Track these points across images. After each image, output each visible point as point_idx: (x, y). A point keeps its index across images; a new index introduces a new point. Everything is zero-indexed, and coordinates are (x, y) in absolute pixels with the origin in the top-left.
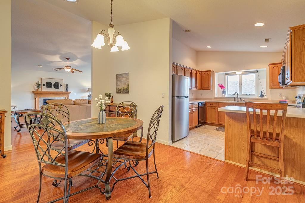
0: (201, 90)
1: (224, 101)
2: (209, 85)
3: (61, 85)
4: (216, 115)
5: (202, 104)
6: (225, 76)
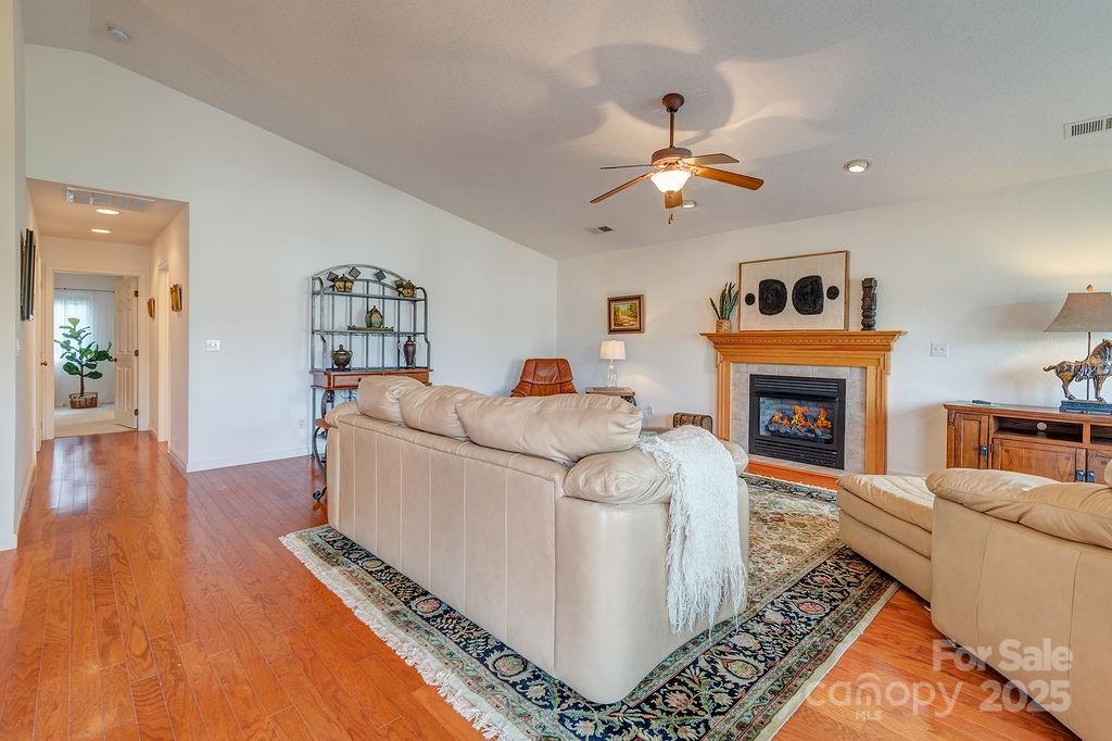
3: (833, 293)
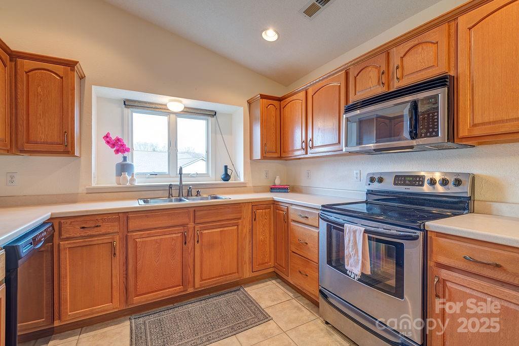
2: (66, 131)
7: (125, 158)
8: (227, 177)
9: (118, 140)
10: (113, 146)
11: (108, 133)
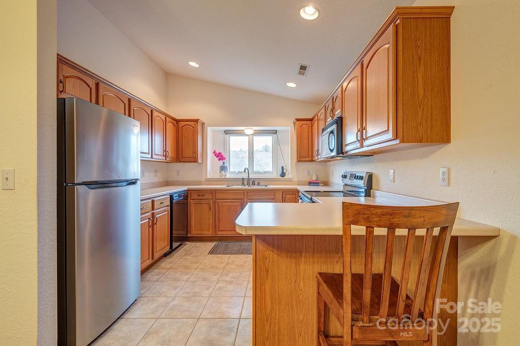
0: (176, 162)
1: (224, 187)
2: (195, 152)
4: (211, 217)
5: (179, 196)
6: (226, 135)
7: (224, 163)
8: (283, 175)
9: (220, 153)
10: (217, 157)
11: (215, 151)
